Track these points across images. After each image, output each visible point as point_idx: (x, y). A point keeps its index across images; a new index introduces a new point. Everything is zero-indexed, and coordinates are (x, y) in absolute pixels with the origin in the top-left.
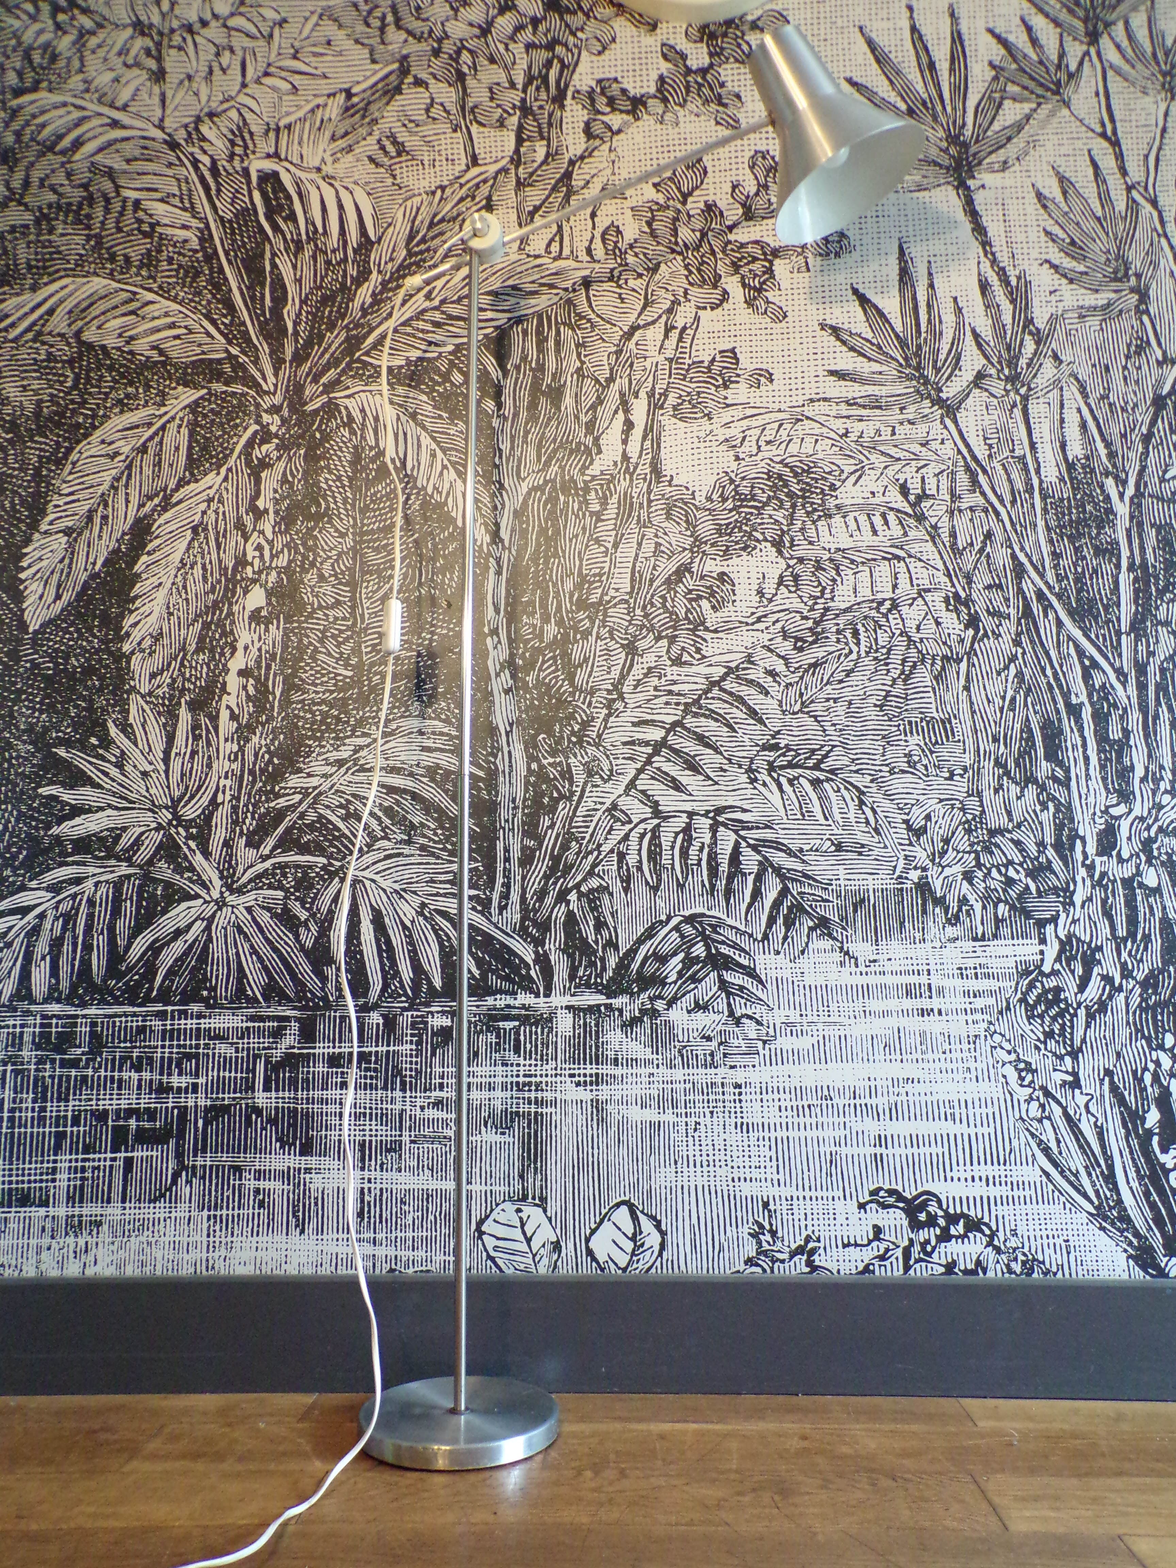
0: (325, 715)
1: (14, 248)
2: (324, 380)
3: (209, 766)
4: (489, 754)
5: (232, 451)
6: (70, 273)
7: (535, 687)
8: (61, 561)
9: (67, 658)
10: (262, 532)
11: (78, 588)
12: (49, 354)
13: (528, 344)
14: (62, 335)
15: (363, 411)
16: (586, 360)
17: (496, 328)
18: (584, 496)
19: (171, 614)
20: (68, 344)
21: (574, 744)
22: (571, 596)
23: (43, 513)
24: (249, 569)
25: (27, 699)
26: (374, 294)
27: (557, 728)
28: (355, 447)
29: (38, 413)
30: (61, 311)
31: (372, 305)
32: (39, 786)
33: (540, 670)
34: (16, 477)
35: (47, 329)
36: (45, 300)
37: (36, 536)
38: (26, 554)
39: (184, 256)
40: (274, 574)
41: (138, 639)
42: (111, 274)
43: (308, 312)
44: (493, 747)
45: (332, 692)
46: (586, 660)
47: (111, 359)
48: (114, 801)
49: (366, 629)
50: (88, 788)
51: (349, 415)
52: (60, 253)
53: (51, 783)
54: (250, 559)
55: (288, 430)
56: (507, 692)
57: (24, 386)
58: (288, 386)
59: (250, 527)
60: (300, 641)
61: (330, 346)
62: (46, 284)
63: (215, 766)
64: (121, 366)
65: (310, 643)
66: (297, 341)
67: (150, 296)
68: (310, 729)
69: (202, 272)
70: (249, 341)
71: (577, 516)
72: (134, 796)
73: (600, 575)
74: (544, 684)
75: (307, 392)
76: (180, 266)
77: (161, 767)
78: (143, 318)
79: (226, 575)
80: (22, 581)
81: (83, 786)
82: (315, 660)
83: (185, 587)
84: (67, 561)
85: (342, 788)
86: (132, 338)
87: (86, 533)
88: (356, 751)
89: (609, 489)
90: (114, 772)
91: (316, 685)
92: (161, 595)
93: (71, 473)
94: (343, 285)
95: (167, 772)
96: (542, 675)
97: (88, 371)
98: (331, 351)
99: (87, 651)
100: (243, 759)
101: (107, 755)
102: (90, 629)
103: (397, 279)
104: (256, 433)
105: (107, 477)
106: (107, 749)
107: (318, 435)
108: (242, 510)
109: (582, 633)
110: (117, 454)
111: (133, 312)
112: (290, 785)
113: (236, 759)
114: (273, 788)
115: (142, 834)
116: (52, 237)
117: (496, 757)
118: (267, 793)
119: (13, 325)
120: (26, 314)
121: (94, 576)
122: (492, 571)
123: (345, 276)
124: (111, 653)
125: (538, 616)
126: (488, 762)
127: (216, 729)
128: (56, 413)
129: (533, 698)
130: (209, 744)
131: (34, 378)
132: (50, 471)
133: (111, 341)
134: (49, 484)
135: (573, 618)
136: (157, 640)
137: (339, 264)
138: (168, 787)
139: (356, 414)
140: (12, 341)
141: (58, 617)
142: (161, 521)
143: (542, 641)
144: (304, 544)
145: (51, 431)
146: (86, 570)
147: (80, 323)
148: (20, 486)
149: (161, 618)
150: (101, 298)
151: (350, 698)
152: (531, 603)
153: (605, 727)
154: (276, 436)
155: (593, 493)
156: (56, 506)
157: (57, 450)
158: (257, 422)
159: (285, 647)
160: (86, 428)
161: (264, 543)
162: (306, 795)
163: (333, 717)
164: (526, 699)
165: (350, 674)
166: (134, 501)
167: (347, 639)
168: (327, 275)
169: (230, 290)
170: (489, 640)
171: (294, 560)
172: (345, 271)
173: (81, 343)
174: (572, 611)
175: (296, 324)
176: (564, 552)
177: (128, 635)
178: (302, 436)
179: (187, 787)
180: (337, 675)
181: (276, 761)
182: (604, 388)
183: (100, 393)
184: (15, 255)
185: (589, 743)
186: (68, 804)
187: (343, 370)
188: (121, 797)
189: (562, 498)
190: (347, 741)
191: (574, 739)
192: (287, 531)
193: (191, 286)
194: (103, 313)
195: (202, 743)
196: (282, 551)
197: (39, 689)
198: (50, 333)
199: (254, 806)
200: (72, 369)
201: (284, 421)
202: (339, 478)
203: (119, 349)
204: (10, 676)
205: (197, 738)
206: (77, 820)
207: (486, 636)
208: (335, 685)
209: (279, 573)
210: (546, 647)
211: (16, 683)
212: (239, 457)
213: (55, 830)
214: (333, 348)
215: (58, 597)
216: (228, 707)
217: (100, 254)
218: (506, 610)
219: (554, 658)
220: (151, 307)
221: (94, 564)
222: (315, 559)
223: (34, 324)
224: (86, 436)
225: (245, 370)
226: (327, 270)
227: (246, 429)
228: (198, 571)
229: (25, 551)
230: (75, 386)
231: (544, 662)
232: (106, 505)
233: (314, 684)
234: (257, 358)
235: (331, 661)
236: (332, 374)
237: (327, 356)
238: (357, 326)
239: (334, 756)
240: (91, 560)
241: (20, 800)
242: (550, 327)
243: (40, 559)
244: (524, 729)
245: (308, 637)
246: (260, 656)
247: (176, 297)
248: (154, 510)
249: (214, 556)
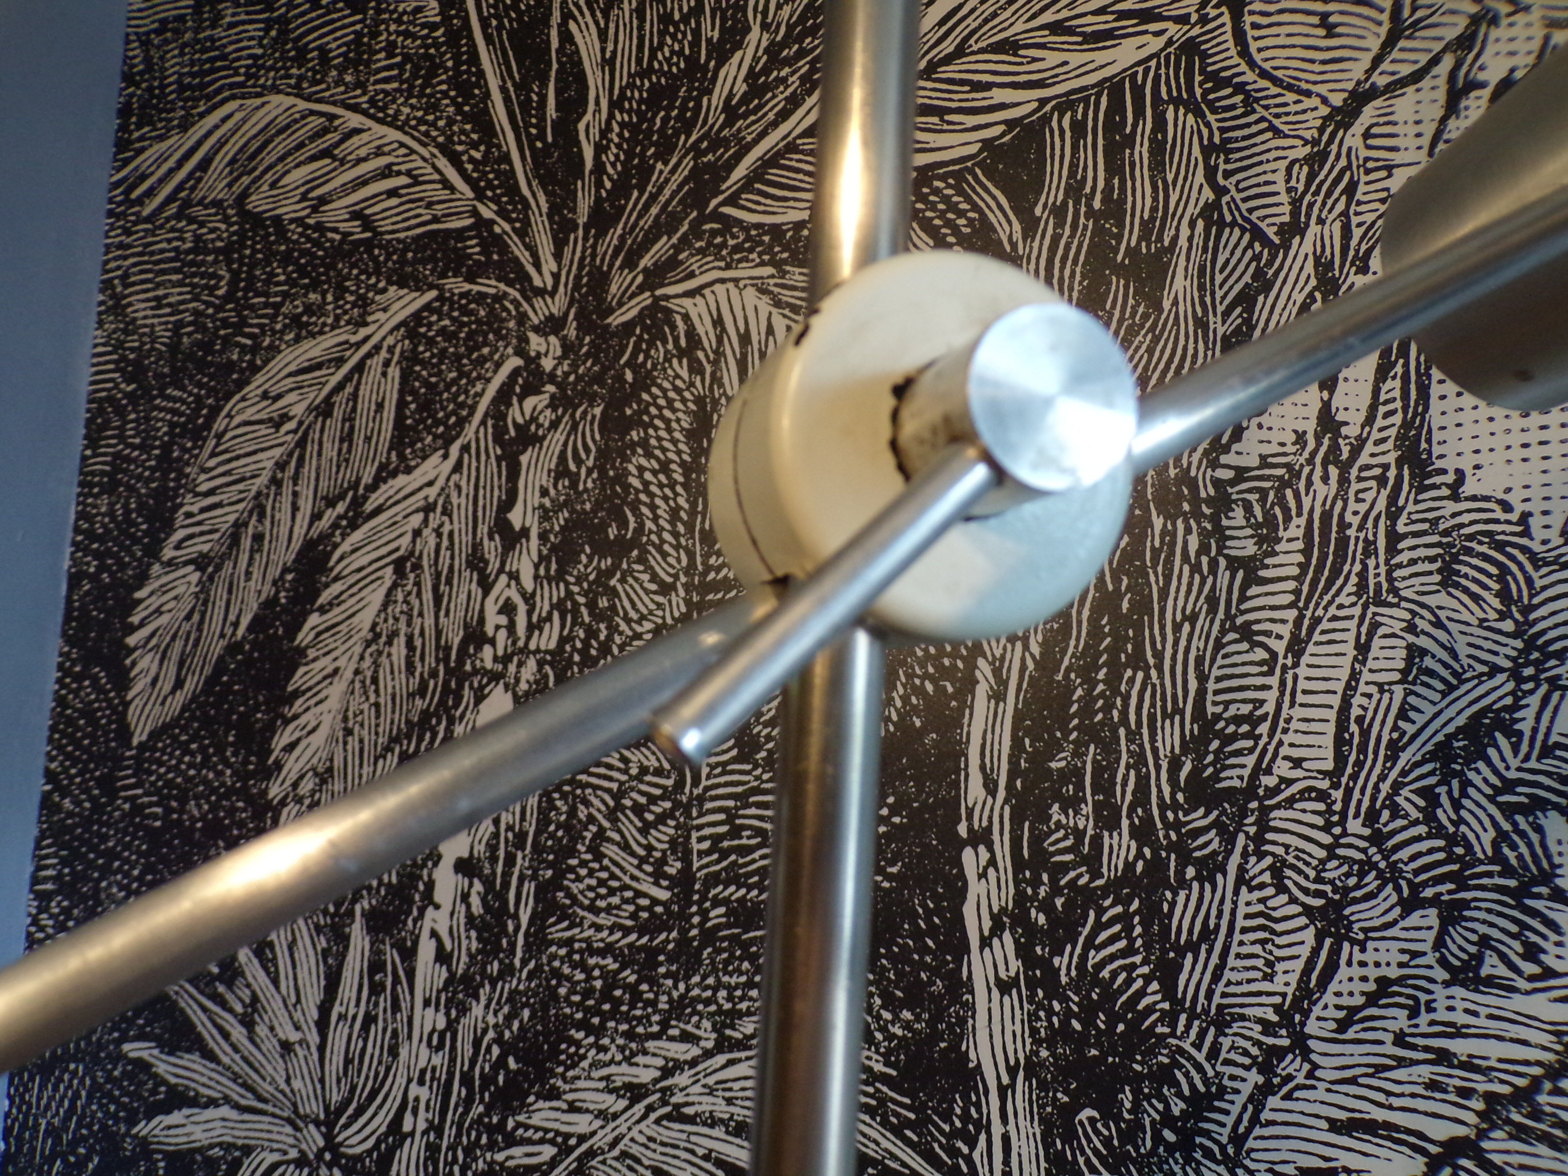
0: (611, 980)
1: (162, 58)
2: (646, 261)
3: (394, 1052)
4: (955, 1134)
5: (473, 409)
6: (238, 92)
7: (1076, 985)
8: (188, 617)
9: (183, 801)
10: (515, 576)
11: (208, 671)
12: (198, 238)
13: (1086, 156)
14: (217, 204)
15: (718, 322)
16: (1230, 183)
17: (1010, 124)
18: (1215, 519)
19: (348, 732)
20: (226, 219)
21: (1171, 1148)
22: (1175, 765)
23: (169, 527)
24: (487, 651)
25: (119, 870)
26: (751, 76)
27: (1127, 1098)
28: (699, 401)
29: (174, 347)
30: (220, 162)
31: (746, 99)
32: (124, 1039)
33: (1089, 944)
34: (134, 460)
35: (198, 195)
36: (199, 143)
37: (156, 568)
38: (140, 601)
39: (414, 37)
40: (532, 664)
41: (293, 776)
42: (298, 86)
43: (622, 125)
44: (966, 1117)
45: (627, 931)
46: (1208, 934)
47: (288, 240)
48: (235, 1092)
49: (701, 799)
50: (196, 1057)
51: (691, 333)
52: (224, 57)
53: (141, 1037)
54: (489, 630)
55: (574, 366)
56: (1005, 987)
57: (157, 299)
58: (578, 277)
59: (494, 565)
60: (572, 812)
61: (661, 189)
62: (202, 116)
63: (403, 1052)
64: (304, 253)
65: (591, 819)
66: (599, 185)
67: (355, 120)
68: (579, 1006)
69: (442, 65)
70: (513, 190)
71: (1196, 568)
72: (266, 1088)
73: (1254, 721)
74: (1097, 981)
75: (614, 288)
76: (407, 58)
77: (314, 1038)
78: (342, 162)
79: (447, 659)
80: (131, 651)
81: (189, 1051)
82: (599, 856)
83: (375, 680)
84: (196, 617)
85: (635, 1150)
86: (323, 200)
87: (228, 565)
88: (667, 1072)
89: (1281, 500)
90: (238, 1033)
91: (596, 911)
92: (336, 691)
93: (213, 455)
94: (692, 61)
95: (321, 1048)
96: (1094, 957)
97: (252, 266)
98: (662, 199)
99: (214, 791)
100: (453, 1048)
101: (229, 997)
102: (220, 751)
103: (800, 39)
104: (516, 372)
105: (267, 460)
106: (230, 985)
107: (629, 376)
108: (483, 529)
109: (1200, 863)
110: (285, 418)
111: (326, 153)
112: (536, 1120)
113: (440, 1047)
114: (503, 1122)
115: (274, 1166)
116: (218, 32)
117: (972, 1144)
118: (491, 1130)
119: (150, 193)
120: (171, 172)
121: (233, 648)
122: (982, 690)
123: (695, 44)
124: (250, 800)
125: (1087, 809)
126: (954, 1153)
127: (411, 975)
128: (200, 345)
129: (1068, 1014)
130: (396, 1007)
131: (175, 284)
132: (184, 450)
133: (289, 209)
134: (181, 474)
135: (1177, 825)
136: (324, 781)
137: (685, 19)
138: (322, 1081)
139: (705, 329)
140: (147, 220)
141: (175, 722)
142: (345, 547)
143: (1096, 874)
144: (592, 605)
145: (191, 378)
146: (222, 635)
147: (246, 180)
148: (139, 478)
149: (332, 738)
150: (280, 132)
151: (660, 949)
152: (1075, 774)
153: (1255, 1121)
154: (552, 378)
155: (1239, 513)
156: (189, 515)
157: (196, 412)
158: (520, 352)
159: (543, 822)
160: (242, 371)
161: (517, 599)
162: (565, 1150)
163: (626, 987)
164: (1050, 1012)
165: (664, 895)
166: (306, 507)
167: (662, 819)
168: (661, 44)
169: (487, 95)
170: (968, 855)
171: (569, 639)
172: (696, 33)
173: (245, 215)
174: (1175, 806)
175: (600, 149)
176: (1159, 656)
177: (278, 766)
178: (599, 379)
179: (353, 1089)
180: (639, 894)
181: (512, 1064)
182: (1274, 250)
183: (266, 305)
184: (163, 69)
185: (1208, 1154)
186: (165, 1082)
187: (684, 239)
188: (245, 1085)
189: (1158, 522)
190: (650, 1045)
191: (1169, 1135)
192: (560, 576)
193: (421, 95)
194: (281, 159)
195: (384, 1001)
196: (549, 618)
197: (140, 854)
198: (200, 203)
199: (468, 1151)
200: (229, 262)
201: (568, 348)
202: (665, 467)
203: (300, 221)
204: (102, 824)
205: (376, 989)
206: (176, 1117)
207: (962, 844)
208: (634, 916)
209: (540, 664)
210: (1105, 891)
211: (105, 838)
212: (483, 423)
213: (142, 1128)
214: (667, 193)
215: (179, 684)
216: (434, 934)
217: (284, 52)
218: (1010, 786)
219: (1125, 918)
220: (355, 140)
221: (236, 625)
222: (610, 638)
223: (180, 188)
224: (241, 384)
225: (504, 249)
226: (662, 34)
227: (498, 365)
228: (399, 650)
229: (138, 595)
230: (228, 297)
231: (1100, 927)
232: (262, 515)
233: (593, 909)
234: (526, 223)
235: (629, 863)
236: (661, 247)
237: (654, 210)
238: (717, 143)
239: (623, 1073)
240: (232, 617)
241: (96, 1061)
242: (1139, 113)
243: (158, 612)
244: (1043, 1086)
245: (587, 803)
246: (496, 835)
247: (395, 117)
248: (335, 526)
249: (429, 621)
